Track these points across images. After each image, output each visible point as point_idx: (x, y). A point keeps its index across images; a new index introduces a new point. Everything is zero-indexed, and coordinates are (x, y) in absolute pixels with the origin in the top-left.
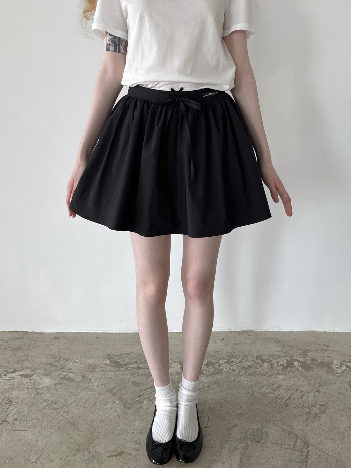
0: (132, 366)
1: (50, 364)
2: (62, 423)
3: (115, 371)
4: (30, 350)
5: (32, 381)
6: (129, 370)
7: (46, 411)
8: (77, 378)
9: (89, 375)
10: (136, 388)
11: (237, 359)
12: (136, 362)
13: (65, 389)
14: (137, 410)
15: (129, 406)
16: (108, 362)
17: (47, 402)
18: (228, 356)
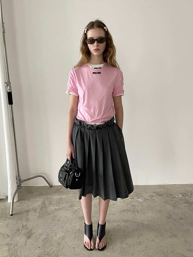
3: (160, 197)
6: (165, 196)
7: (148, 208)
8: (150, 199)
9: (153, 198)
10: (172, 201)
13: (149, 202)
14: (178, 208)
15: (174, 206)
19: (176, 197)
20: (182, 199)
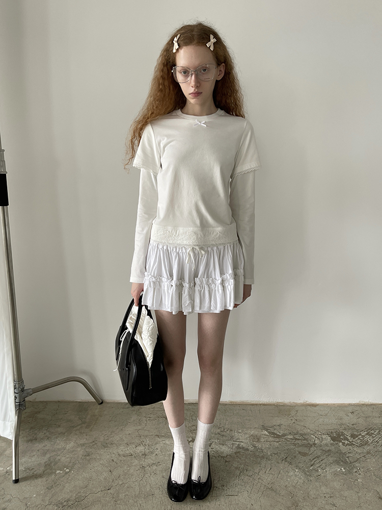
0: (289, 437)
1: (219, 434)
2: (262, 488)
3: (277, 442)
4: (194, 421)
5: (213, 450)
6: (289, 441)
7: (242, 477)
8: (250, 447)
9: (259, 445)
10: (305, 458)
11: (375, 432)
12: (290, 433)
13: (246, 458)
14: (317, 478)
15: (308, 473)
16: (266, 433)
17: (239, 470)
18: (366, 428)
19: (316, 442)
20: (329, 450)
